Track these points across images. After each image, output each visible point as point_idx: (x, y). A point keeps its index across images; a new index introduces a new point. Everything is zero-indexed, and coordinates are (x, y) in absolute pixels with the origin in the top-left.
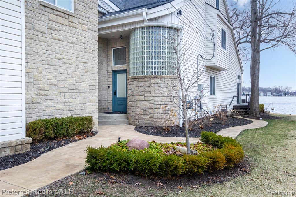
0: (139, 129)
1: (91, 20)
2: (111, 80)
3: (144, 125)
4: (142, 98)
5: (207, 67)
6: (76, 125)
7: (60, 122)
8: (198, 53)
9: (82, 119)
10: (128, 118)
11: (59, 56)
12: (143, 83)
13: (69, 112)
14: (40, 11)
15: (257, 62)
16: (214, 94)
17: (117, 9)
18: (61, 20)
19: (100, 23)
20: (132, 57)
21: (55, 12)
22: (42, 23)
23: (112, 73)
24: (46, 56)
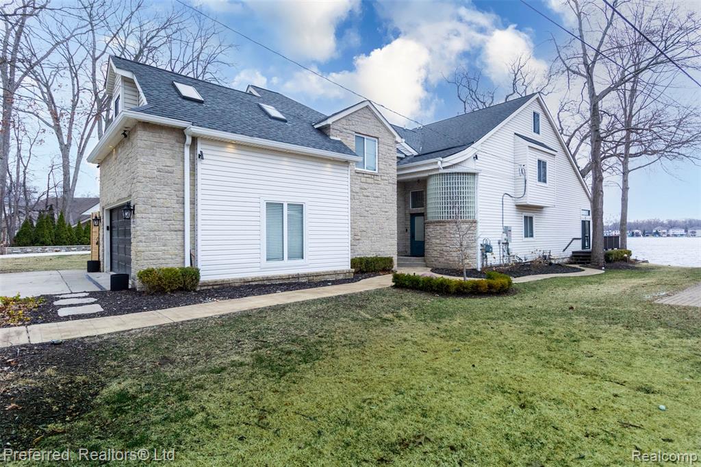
0: (434, 270)
1: (391, 175)
2: (409, 223)
3: (440, 267)
4: (438, 241)
5: (517, 205)
6: (381, 263)
7: (370, 260)
8: (503, 192)
9: (385, 259)
10: (425, 261)
11: (367, 209)
12: (438, 228)
13: (374, 253)
14: (355, 177)
15: (600, 195)
16: (532, 236)
17: (415, 153)
18: (369, 180)
19: (398, 170)
20: (429, 201)
21: (365, 175)
22: (356, 186)
23: (409, 216)
24: (359, 210)
